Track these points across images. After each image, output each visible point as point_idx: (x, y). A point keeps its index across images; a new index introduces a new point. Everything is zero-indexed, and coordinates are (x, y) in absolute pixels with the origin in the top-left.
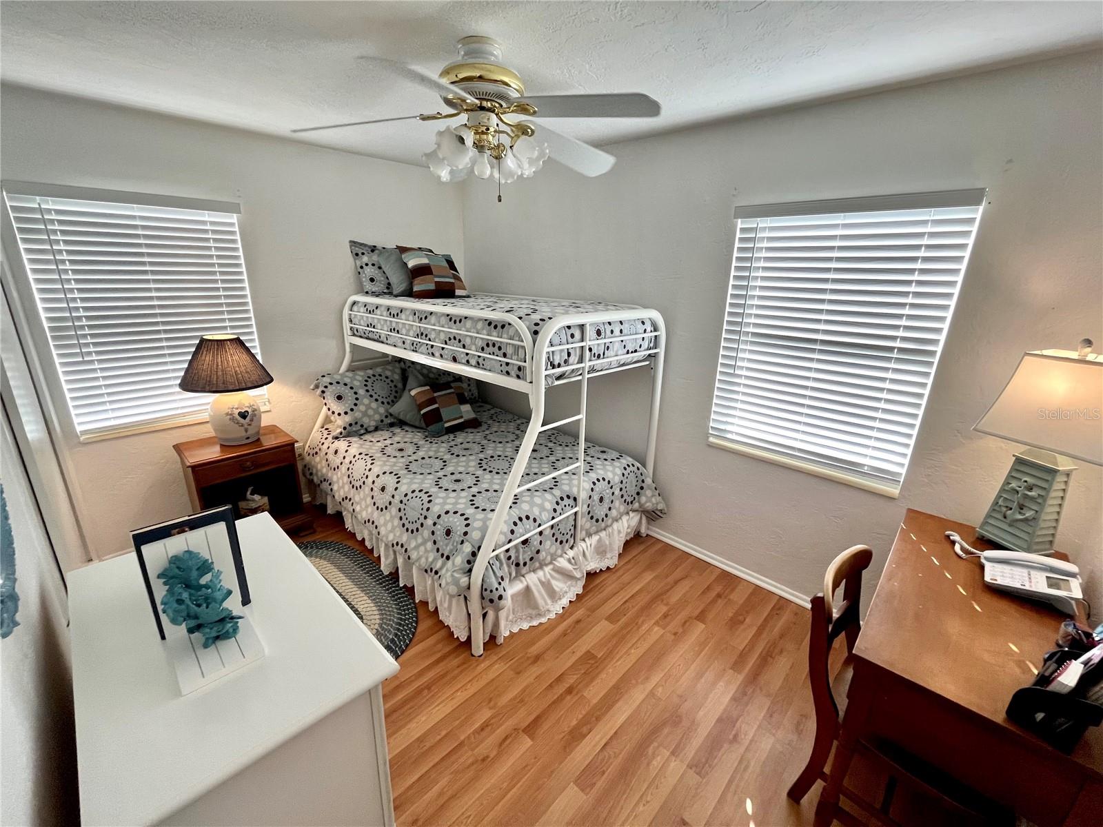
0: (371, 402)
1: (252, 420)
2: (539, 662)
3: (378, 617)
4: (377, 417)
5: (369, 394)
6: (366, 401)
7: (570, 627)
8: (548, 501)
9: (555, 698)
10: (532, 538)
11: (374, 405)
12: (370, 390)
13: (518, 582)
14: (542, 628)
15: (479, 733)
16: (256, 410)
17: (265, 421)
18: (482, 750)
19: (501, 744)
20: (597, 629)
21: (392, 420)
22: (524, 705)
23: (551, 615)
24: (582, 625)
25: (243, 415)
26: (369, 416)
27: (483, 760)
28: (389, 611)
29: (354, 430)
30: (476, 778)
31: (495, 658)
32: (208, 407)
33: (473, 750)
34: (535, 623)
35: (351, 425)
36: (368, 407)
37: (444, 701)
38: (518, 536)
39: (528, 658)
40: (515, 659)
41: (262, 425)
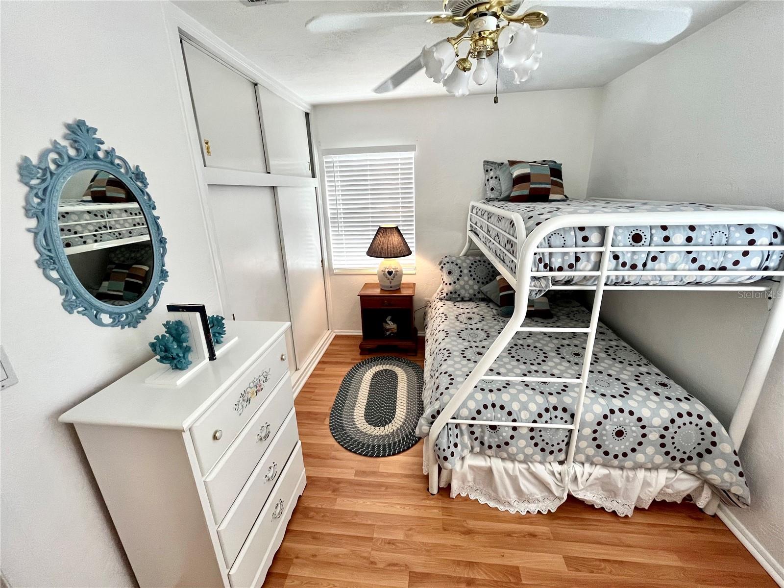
0: (469, 280)
1: (394, 277)
2: (467, 536)
3: (401, 423)
4: (471, 291)
5: (471, 273)
6: (466, 278)
7: (521, 532)
8: (536, 403)
9: (453, 575)
10: (502, 429)
11: (471, 282)
12: (473, 271)
13: (483, 459)
14: (494, 513)
15: (385, 543)
16: (398, 271)
17: (405, 280)
18: (376, 555)
19: (389, 565)
20: (547, 557)
21: (483, 296)
22: (427, 556)
23: (512, 510)
24: (534, 541)
25: (390, 273)
26: (466, 290)
27: (372, 563)
28: (409, 424)
29: (453, 297)
30: (357, 568)
31: (440, 505)
32: (378, 266)
33: (372, 549)
34: (492, 504)
35: (451, 293)
36: (467, 283)
37: (386, 503)
38: (485, 418)
39: (463, 526)
40: (451, 518)
41: (402, 282)
